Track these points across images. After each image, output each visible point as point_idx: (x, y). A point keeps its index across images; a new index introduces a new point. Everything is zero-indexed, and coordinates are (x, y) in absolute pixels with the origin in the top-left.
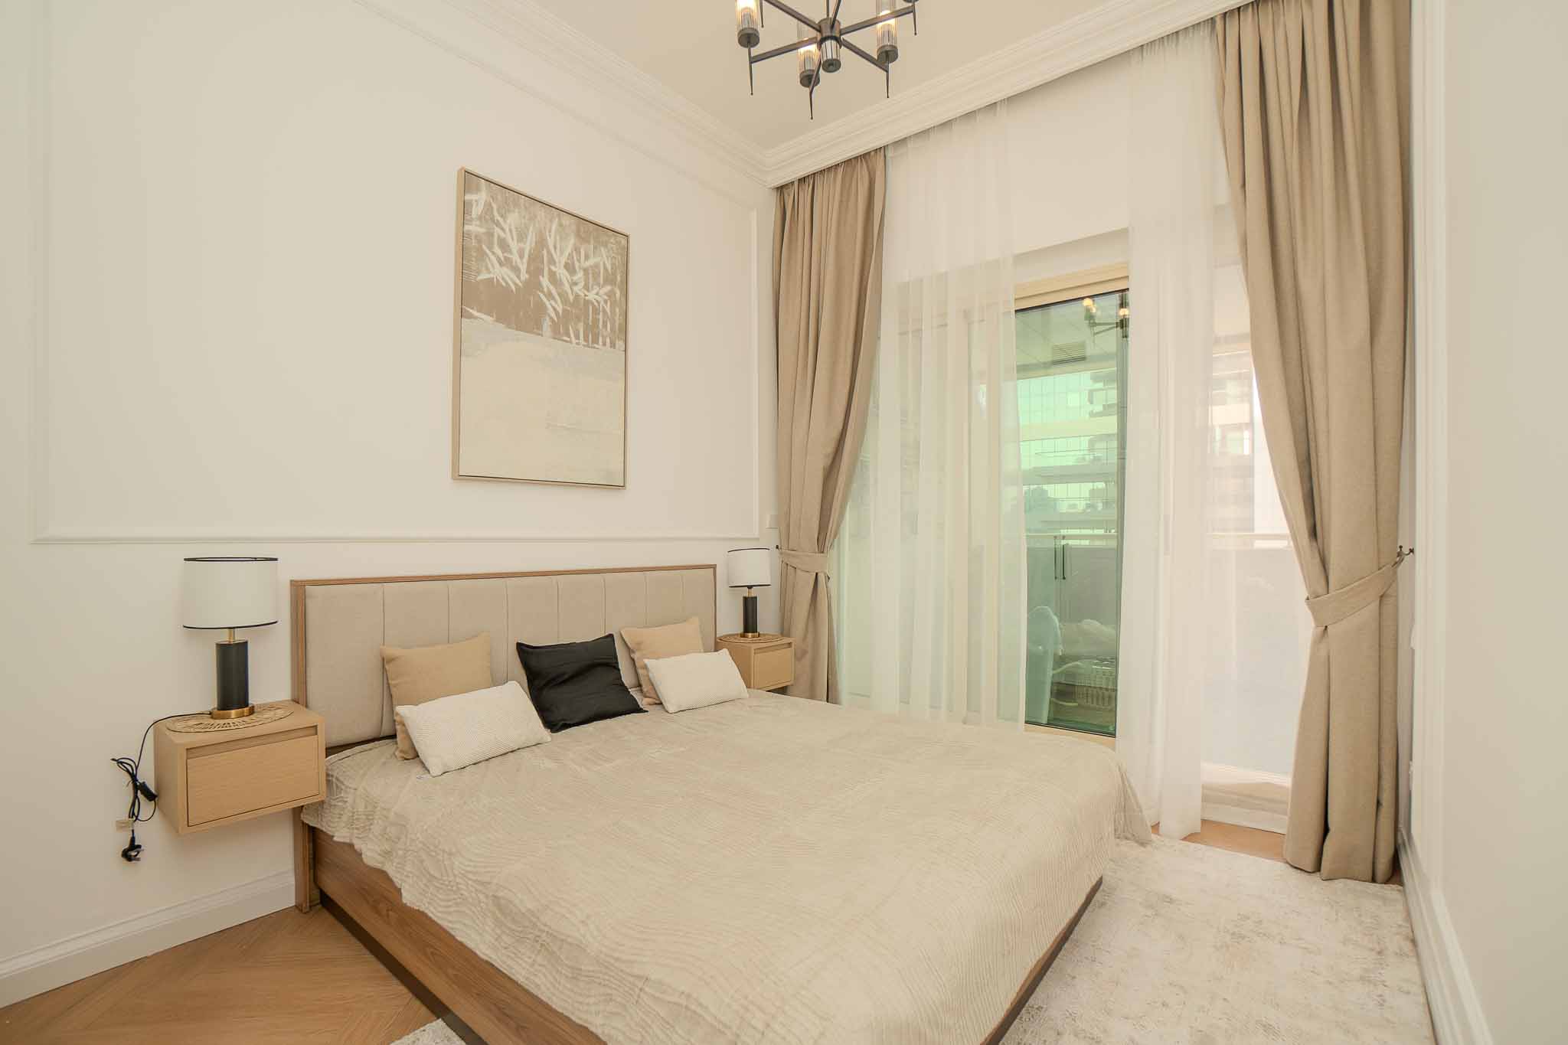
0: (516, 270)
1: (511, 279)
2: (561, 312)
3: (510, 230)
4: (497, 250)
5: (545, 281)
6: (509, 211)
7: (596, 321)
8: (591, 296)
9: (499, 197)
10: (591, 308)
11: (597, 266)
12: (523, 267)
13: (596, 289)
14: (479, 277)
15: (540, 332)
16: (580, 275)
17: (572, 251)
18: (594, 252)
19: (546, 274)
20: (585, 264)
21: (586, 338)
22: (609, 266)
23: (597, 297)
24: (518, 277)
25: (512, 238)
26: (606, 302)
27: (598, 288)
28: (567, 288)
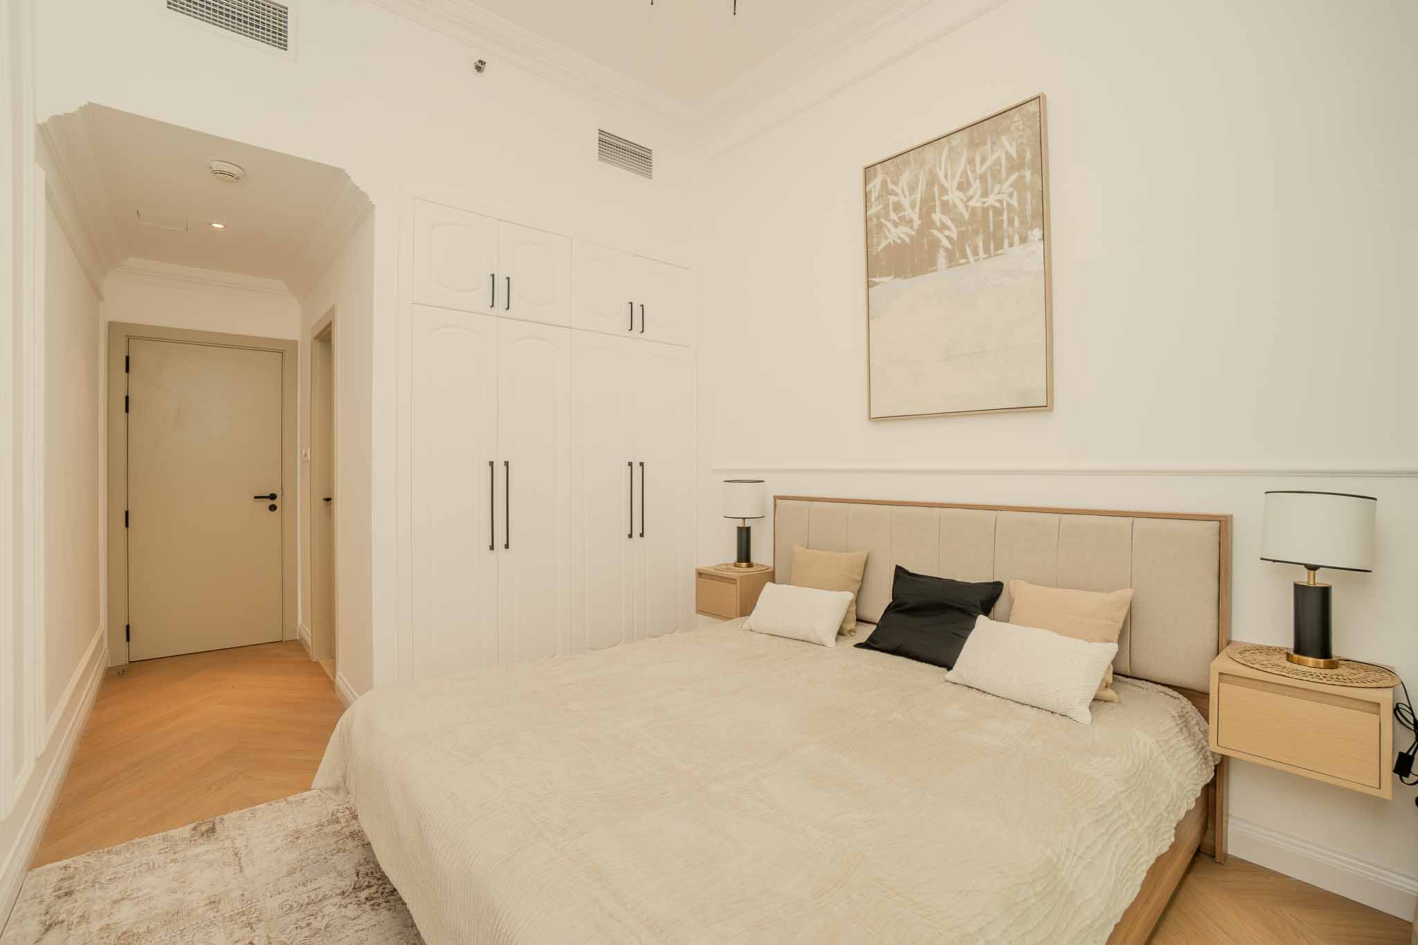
0: (910, 223)
1: (905, 233)
2: (955, 236)
3: (903, 191)
4: (893, 216)
5: (937, 217)
6: (901, 174)
7: (998, 225)
8: (991, 200)
9: (892, 169)
10: (991, 212)
11: (997, 162)
12: (915, 217)
13: (997, 187)
14: (881, 247)
15: (935, 268)
16: (976, 186)
17: (966, 167)
18: (992, 149)
19: (938, 208)
20: (980, 170)
21: (987, 250)
22: (1013, 152)
23: (1000, 197)
24: (912, 228)
25: (905, 197)
26: (1011, 195)
27: (999, 185)
28: (961, 208)
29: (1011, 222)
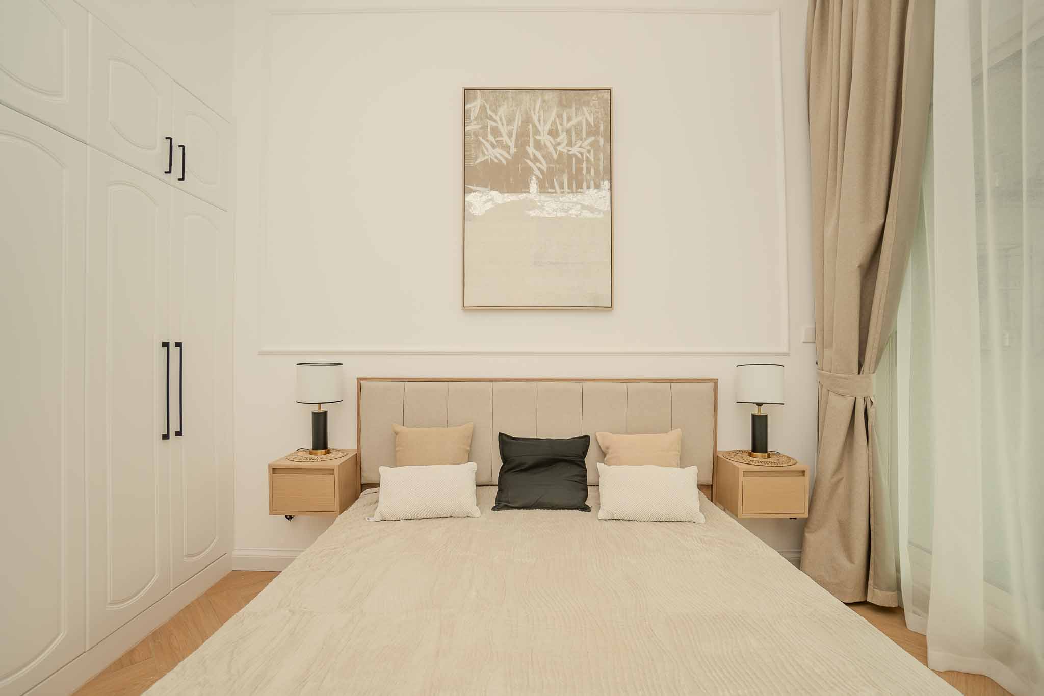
0: (506, 148)
1: (502, 155)
2: (545, 170)
3: (501, 119)
4: (491, 138)
5: (531, 150)
6: (499, 106)
7: (579, 170)
8: (575, 150)
9: (491, 98)
10: (574, 159)
11: (579, 124)
12: (512, 144)
13: (579, 143)
14: (477, 162)
15: (528, 190)
16: (563, 136)
17: (555, 119)
18: (576, 113)
19: (532, 144)
20: (568, 126)
21: (570, 186)
22: (591, 120)
23: (580, 150)
24: (508, 153)
25: (503, 125)
26: (589, 152)
27: (581, 142)
28: (551, 149)
29: (589, 171)
